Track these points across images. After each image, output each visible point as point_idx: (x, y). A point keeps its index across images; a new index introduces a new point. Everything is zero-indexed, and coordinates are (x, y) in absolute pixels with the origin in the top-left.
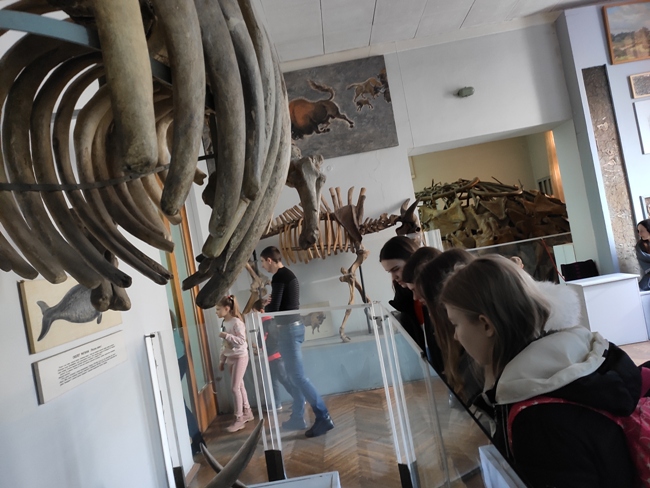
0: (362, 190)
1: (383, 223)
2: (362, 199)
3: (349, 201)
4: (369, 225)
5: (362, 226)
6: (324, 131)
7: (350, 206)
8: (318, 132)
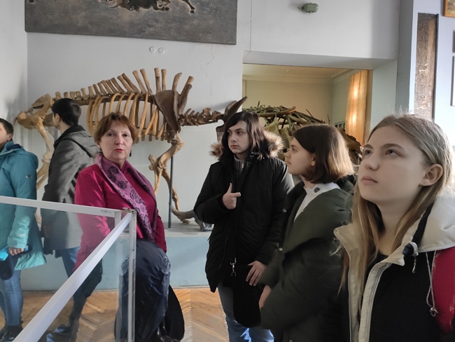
0: (190, 78)
1: (204, 118)
2: (188, 87)
3: (174, 86)
4: (190, 117)
5: (182, 116)
6: (163, 9)
7: (173, 92)
8: (156, 9)
